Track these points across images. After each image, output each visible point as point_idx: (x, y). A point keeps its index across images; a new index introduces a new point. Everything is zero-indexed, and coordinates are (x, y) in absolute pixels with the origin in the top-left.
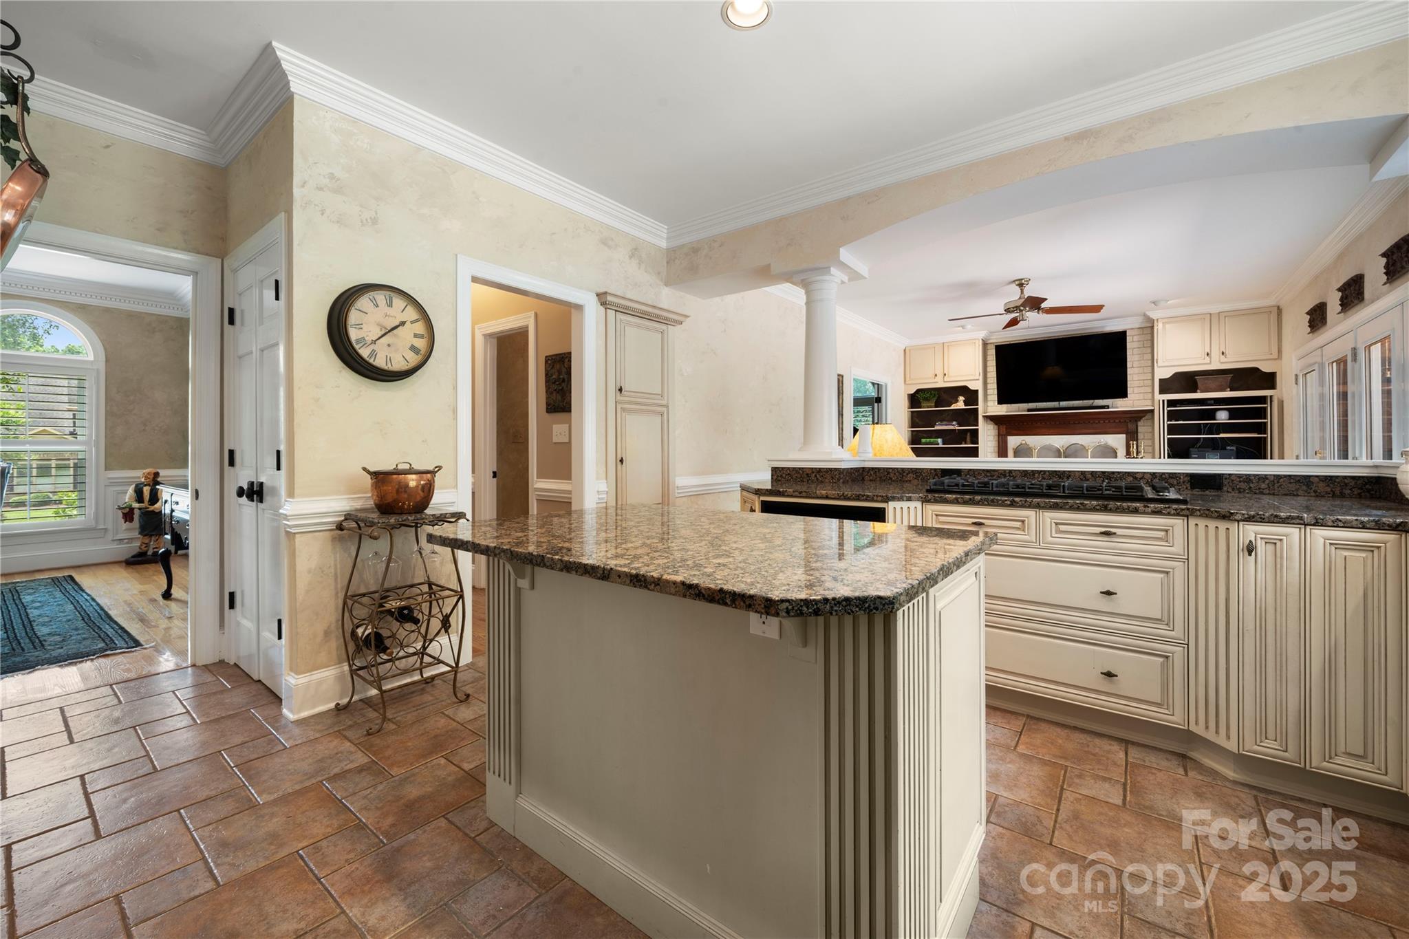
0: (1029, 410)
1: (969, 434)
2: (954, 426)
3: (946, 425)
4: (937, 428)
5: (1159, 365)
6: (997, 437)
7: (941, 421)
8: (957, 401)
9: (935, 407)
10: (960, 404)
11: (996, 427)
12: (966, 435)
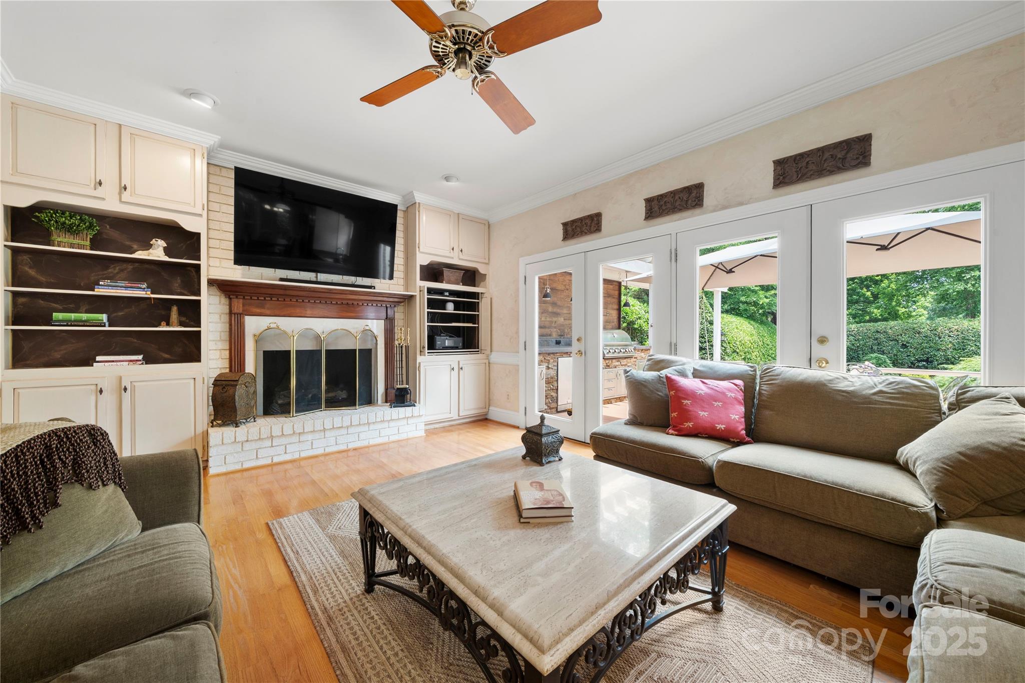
0: (282, 280)
1: (175, 309)
2: (141, 292)
3: (126, 288)
4: (99, 291)
5: (421, 250)
6: (226, 318)
7: (111, 278)
8: (148, 246)
9: (91, 249)
10: (157, 252)
11: (225, 301)
12: (170, 310)
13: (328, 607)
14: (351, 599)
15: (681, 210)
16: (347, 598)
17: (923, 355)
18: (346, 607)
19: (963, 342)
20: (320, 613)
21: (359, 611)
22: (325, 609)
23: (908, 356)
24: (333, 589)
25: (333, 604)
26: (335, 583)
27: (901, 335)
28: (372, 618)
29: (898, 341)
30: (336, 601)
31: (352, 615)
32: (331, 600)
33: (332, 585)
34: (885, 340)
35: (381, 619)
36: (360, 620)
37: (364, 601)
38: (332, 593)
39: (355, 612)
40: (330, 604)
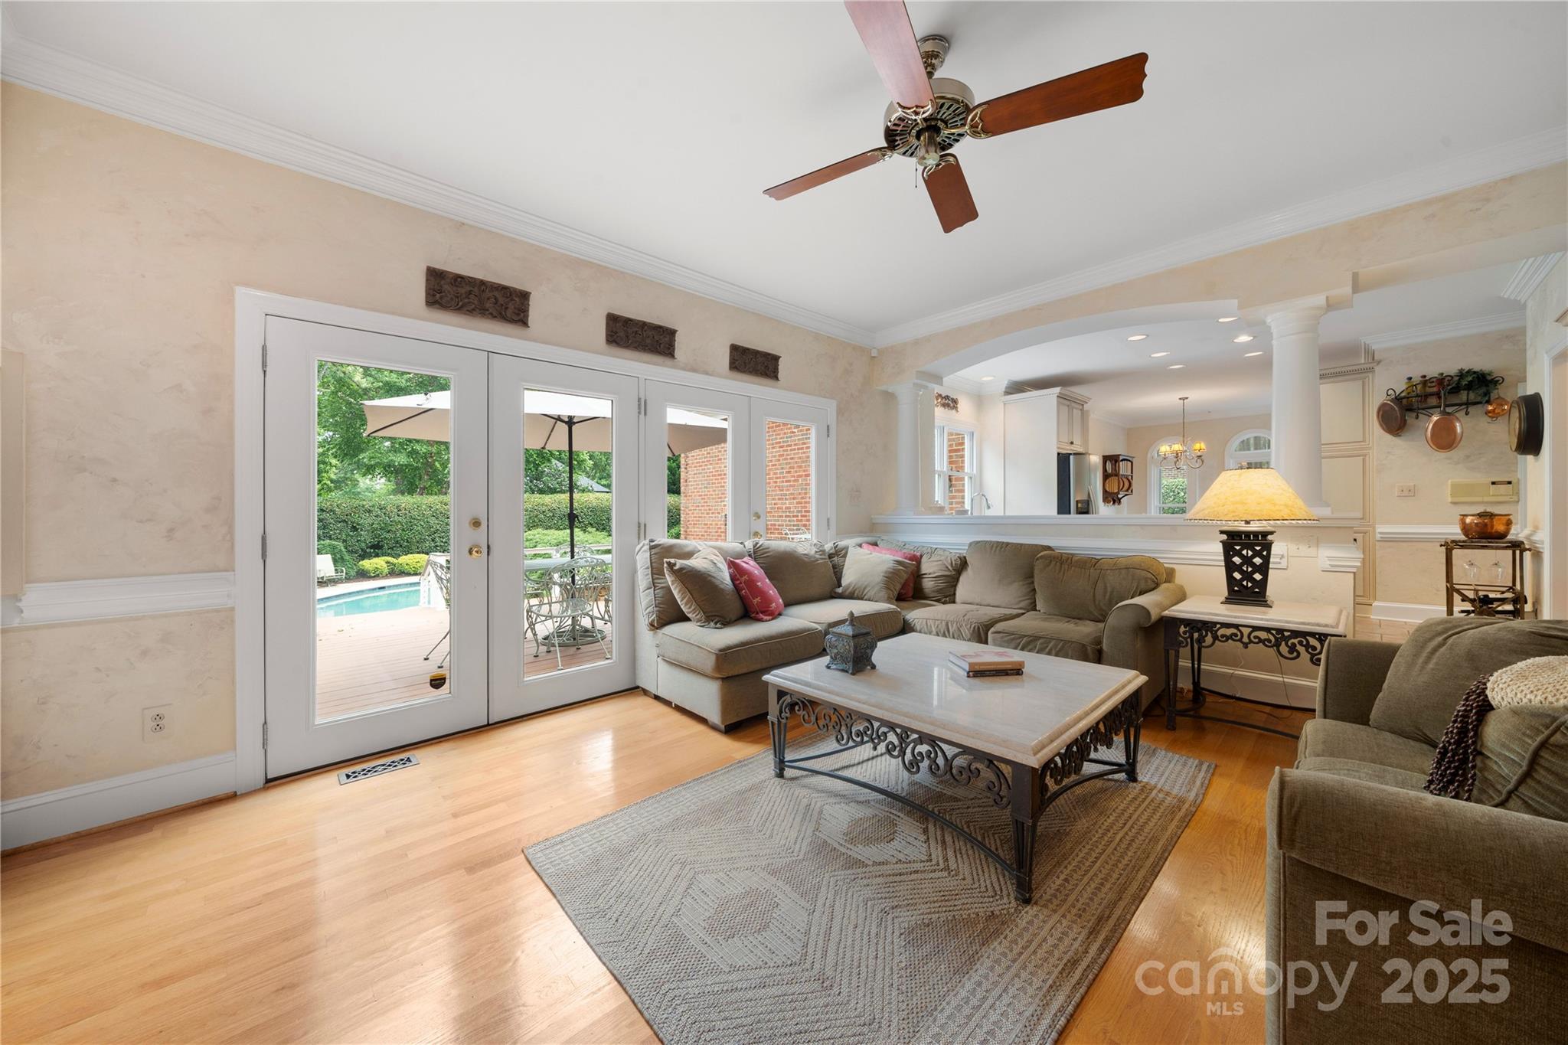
13: (1085, 932)
14: (1055, 911)
15: (652, 351)
16: (1056, 917)
17: (373, 539)
18: (1070, 912)
19: (410, 522)
20: (1101, 937)
21: (1067, 895)
22: (1091, 933)
23: (358, 541)
24: (1051, 941)
25: (1076, 928)
26: (1040, 946)
27: (351, 514)
28: (1066, 880)
29: (346, 522)
30: (1070, 928)
31: (1078, 901)
32: (1072, 935)
33: (1045, 947)
34: (332, 521)
35: (1062, 872)
36: (1076, 892)
37: (1046, 897)
38: (1060, 939)
39: (1072, 898)
40: (1079, 933)
